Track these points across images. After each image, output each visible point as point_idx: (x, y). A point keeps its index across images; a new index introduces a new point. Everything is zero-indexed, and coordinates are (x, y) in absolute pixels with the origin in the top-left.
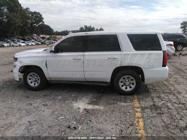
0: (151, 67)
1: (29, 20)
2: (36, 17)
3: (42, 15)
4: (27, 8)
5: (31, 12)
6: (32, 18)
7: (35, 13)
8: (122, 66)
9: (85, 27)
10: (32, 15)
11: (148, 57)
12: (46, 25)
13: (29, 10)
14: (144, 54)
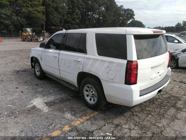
0: (110, 80)
1: (121, 17)
2: (128, 14)
3: (134, 12)
4: (122, 6)
5: (124, 9)
6: (124, 15)
7: (128, 10)
8: (83, 72)
9: (183, 23)
10: (125, 12)
11: (108, 67)
12: (139, 21)
13: (123, 7)
14: (105, 61)
